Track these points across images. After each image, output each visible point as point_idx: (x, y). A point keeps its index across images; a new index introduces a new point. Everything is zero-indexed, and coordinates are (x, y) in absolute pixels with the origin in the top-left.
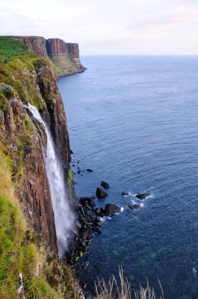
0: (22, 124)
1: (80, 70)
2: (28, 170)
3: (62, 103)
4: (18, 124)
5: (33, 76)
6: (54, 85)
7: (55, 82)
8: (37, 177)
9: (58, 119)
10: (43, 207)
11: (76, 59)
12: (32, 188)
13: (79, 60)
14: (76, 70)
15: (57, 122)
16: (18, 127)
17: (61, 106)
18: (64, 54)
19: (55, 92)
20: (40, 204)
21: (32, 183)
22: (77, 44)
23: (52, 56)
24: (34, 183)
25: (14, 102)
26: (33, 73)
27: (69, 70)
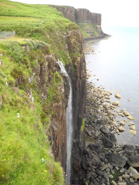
0: (53, 76)
1: (101, 35)
2: (53, 117)
3: (85, 62)
4: (50, 76)
5: (64, 37)
6: (80, 46)
7: (81, 43)
8: (59, 124)
9: (80, 75)
10: (60, 150)
11: (98, 26)
12: (55, 133)
13: (101, 27)
14: (97, 35)
15: (79, 77)
16: (50, 79)
17: (84, 63)
18: (89, 21)
19: (81, 52)
20: (58, 147)
21: (55, 129)
22: (101, 14)
23: (79, 22)
24: (57, 129)
25: (49, 57)
26: (64, 35)
27: (91, 34)
